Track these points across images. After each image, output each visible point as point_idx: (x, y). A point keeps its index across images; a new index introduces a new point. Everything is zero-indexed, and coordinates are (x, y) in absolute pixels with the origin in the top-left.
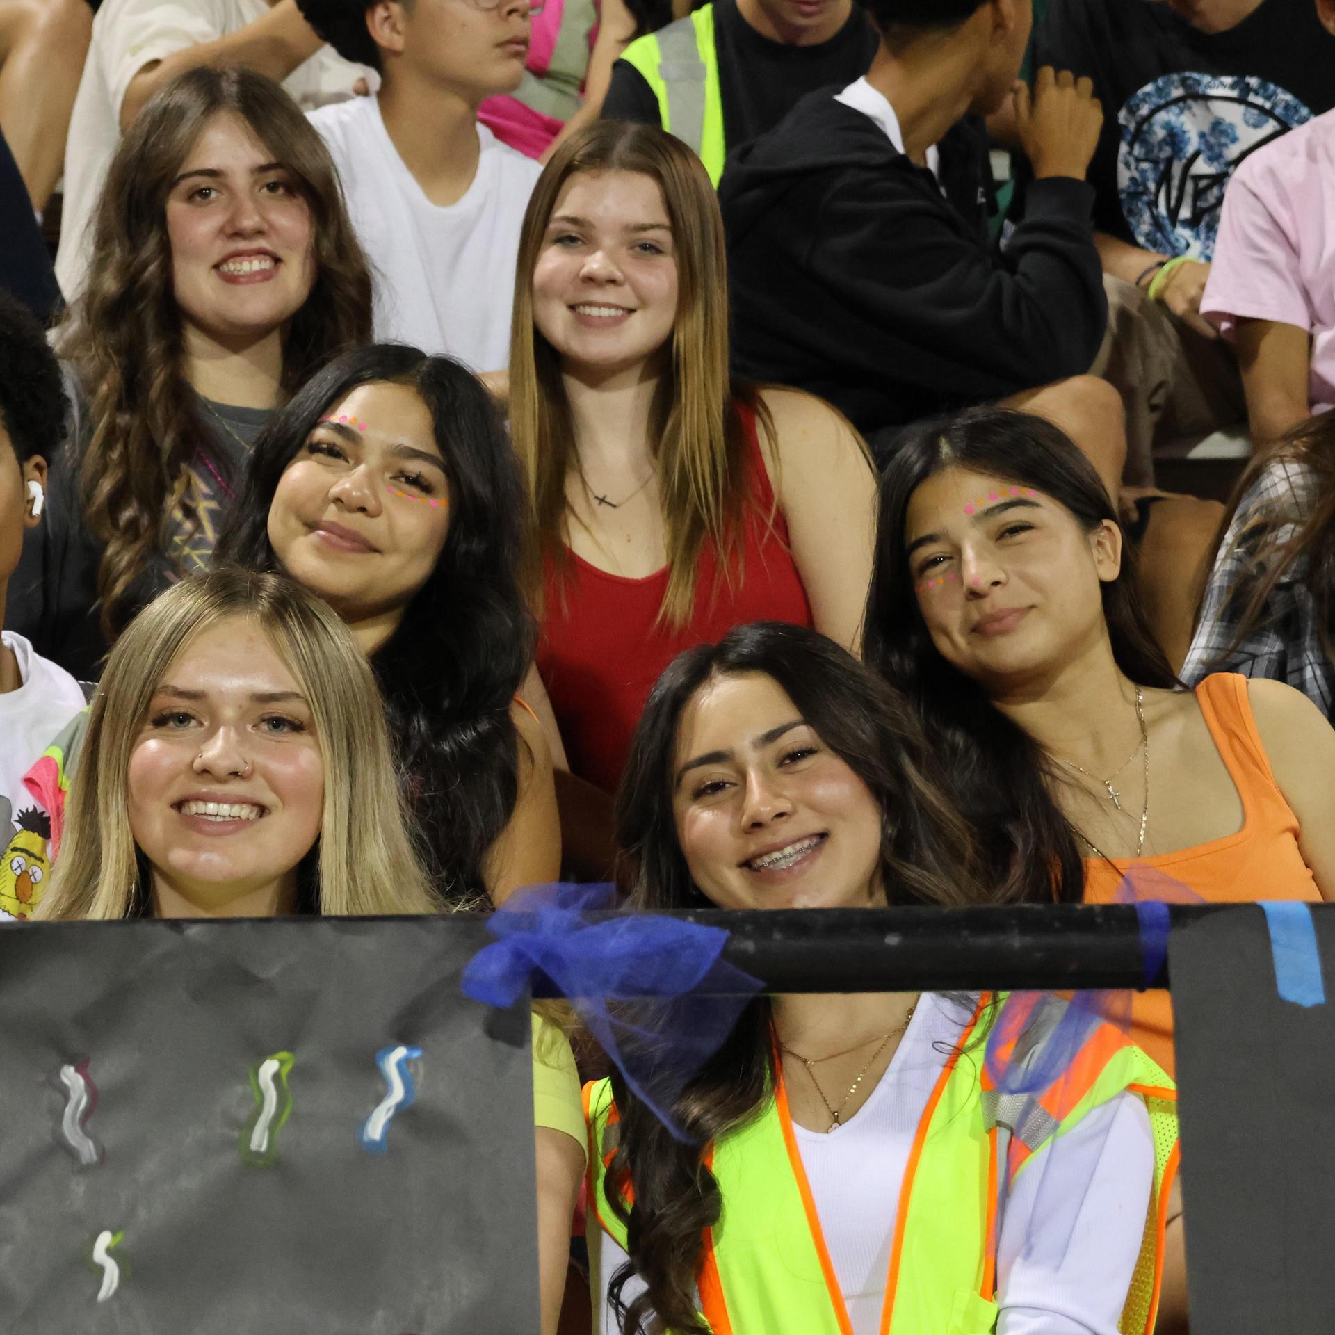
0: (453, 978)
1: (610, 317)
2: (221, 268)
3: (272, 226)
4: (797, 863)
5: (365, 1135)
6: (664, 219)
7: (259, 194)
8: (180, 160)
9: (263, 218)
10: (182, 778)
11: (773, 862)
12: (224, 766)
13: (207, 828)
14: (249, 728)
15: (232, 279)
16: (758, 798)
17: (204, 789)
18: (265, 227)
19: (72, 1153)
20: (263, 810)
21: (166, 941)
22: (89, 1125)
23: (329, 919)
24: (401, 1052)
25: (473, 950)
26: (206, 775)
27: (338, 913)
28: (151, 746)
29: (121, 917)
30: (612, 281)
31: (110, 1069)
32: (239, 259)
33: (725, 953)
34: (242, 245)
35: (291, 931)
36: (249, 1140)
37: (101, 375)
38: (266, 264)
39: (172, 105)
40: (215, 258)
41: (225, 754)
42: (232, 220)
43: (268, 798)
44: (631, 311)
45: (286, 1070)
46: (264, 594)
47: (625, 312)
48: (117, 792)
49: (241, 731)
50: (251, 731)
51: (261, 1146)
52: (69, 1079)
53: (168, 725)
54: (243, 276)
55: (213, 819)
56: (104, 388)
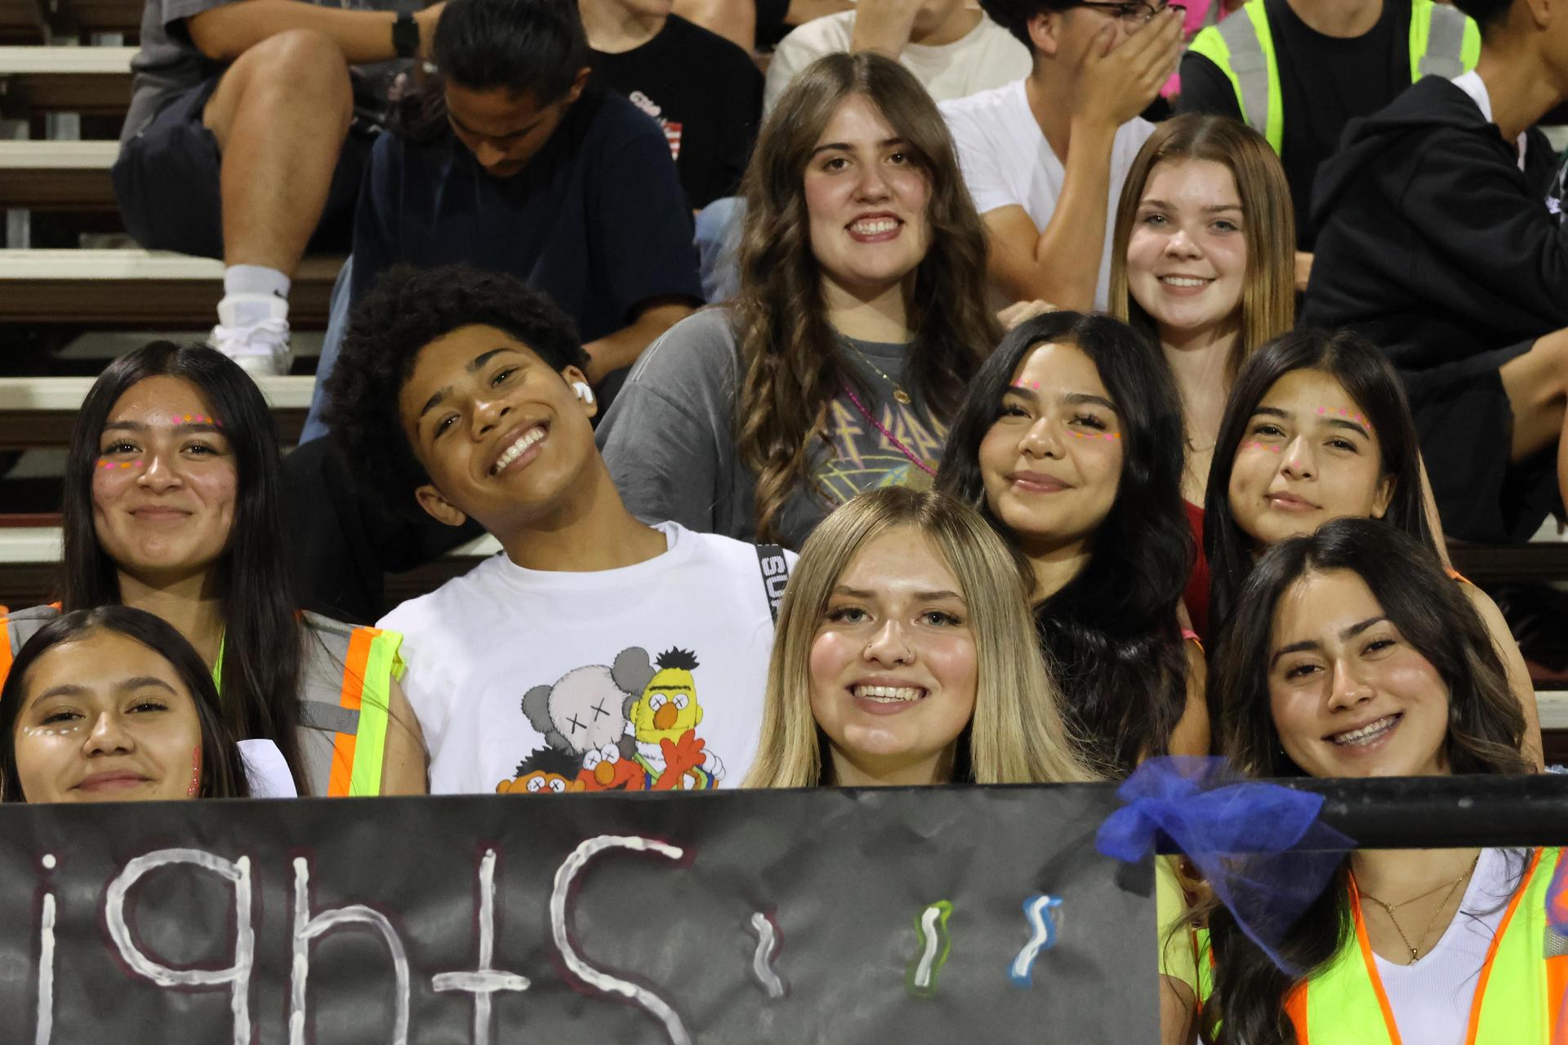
0: (1090, 837)
1: (1193, 286)
2: (852, 228)
3: (894, 192)
4: (1375, 740)
5: (1013, 971)
6: (1235, 200)
7: (885, 164)
8: (817, 135)
9: (887, 186)
10: (854, 666)
11: (1354, 739)
12: (890, 654)
13: (877, 709)
14: (912, 622)
15: (860, 238)
16: (1344, 686)
17: (873, 674)
18: (889, 194)
19: (761, 988)
20: (924, 692)
21: (845, 805)
22: (777, 963)
23: (983, 786)
24: (1044, 901)
25: (1106, 814)
26: (874, 662)
27: (989, 782)
28: (828, 637)
29: (805, 785)
30: (1193, 257)
31: (795, 915)
32: (866, 220)
33: (1322, 815)
34: (869, 209)
35: (949, 797)
36: (913, 976)
37: (752, 319)
38: (890, 225)
39: (811, 86)
40: (847, 219)
41: (891, 644)
42: (860, 188)
43: (929, 681)
44: (1211, 280)
45: (947, 914)
46: (924, 508)
47: (1206, 282)
48: (801, 677)
49: (905, 626)
50: (914, 624)
51: (924, 982)
52: (758, 924)
53: (842, 620)
54: (870, 236)
55: (880, 700)
56: (754, 331)
